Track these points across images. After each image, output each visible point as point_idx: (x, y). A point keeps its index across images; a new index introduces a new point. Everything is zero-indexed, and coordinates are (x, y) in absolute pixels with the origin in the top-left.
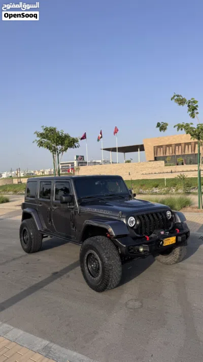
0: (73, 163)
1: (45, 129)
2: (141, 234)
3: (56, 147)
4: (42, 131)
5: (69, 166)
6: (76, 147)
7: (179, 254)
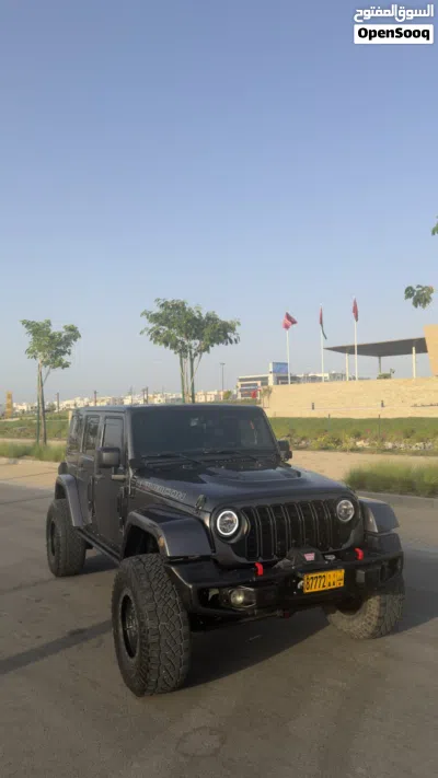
0: (267, 378)
1: (163, 305)
2: (251, 555)
3: (186, 343)
4: (157, 310)
5: (256, 385)
6: (231, 342)
7: (376, 613)
